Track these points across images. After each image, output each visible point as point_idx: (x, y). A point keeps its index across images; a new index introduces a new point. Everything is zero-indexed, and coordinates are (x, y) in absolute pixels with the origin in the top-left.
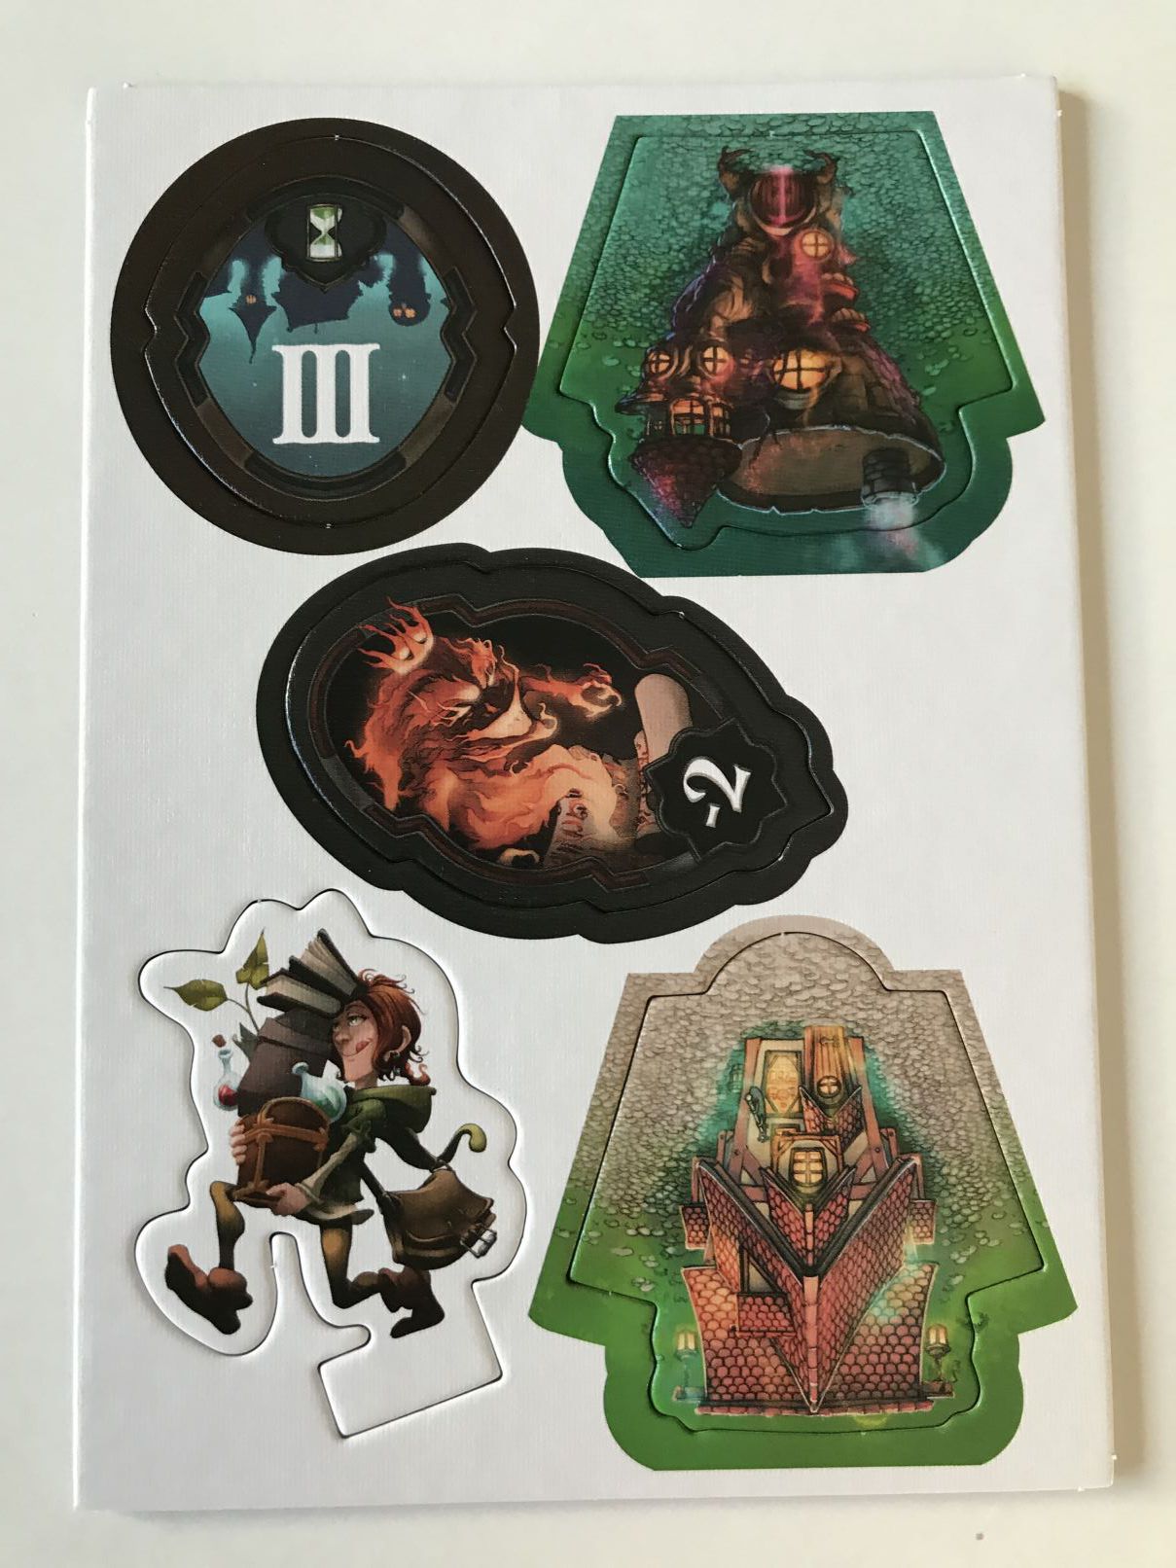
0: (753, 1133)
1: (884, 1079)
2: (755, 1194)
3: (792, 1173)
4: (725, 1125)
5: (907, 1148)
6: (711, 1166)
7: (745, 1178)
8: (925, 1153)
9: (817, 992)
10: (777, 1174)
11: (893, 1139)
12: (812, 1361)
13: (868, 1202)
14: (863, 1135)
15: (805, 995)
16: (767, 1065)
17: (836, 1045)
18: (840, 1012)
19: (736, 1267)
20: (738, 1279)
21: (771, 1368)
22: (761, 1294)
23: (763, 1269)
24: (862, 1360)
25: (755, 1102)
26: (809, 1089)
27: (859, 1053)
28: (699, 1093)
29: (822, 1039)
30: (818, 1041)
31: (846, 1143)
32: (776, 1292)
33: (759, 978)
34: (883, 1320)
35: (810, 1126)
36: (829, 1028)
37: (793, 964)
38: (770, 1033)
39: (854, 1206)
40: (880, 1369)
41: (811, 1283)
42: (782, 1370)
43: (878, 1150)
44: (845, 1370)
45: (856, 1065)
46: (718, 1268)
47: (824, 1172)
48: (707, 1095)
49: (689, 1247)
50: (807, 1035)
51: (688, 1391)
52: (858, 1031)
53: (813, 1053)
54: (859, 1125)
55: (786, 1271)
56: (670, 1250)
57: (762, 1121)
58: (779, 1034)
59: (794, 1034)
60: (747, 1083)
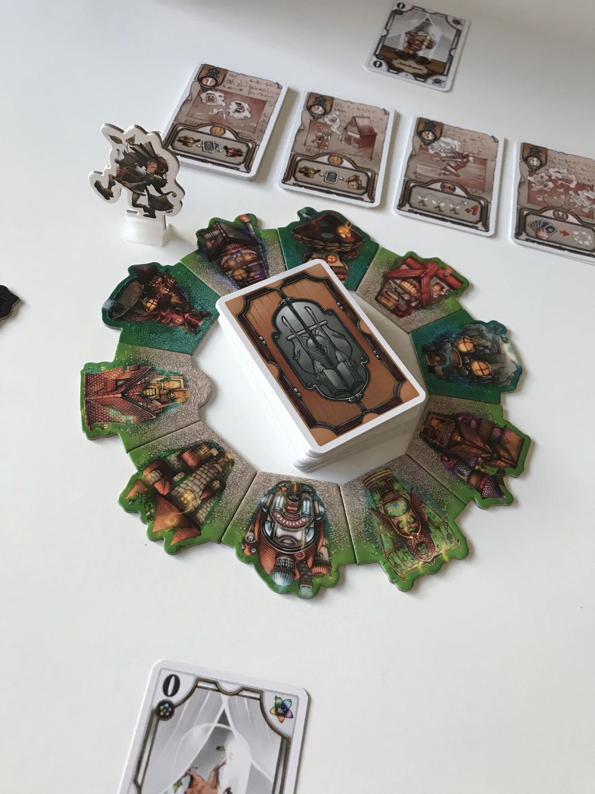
0: (159, 379)
1: (175, 407)
2: (143, 381)
3: (149, 388)
4: (160, 372)
5: (157, 415)
6: (150, 371)
7: (147, 378)
8: (157, 419)
9: (197, 391)
10: (149, 385)
11: (160, 411)
12: (98, 397)
13: (142, 407)
14: (160, 404)
15: (196, 388)
16: (177, 381)
17: (183, 396)
18: (192, 396)
19: (123, 378)
20: (120, 379)
21: (96, 388)
22: (116, 385)
23: (123, 384)
24: (99, 409)
25: (167, 379)
26: (172, 391)
27: (182, 401)
28: (168, 367)
29: (185, 393)
30: (184, 392)
31: (158, 400)
32: (116, 388)
33: (199, 377)
34: (110, 413)
35: (162, 392)
36: (188, 394)
37: (204, 385)
38: (185, 381)
39: (141, 404)
40: (97, 413)
41: (120, 395)
42: (96, 391)
43: (156, 408)
44: (97, 405)
45: (179, 401)
46: (123, 374)
47: (150, 396)
48: (168, 368)
49: (128, 367)
50: (186, 389)
51: (90, 370)
52: (188, 400)
53: (181, 391)
54: (163, 403)
55: (123, 389)
56: (127, 363)
57: (161, 381)
58: (185, 383)
59: (185, 386)
60: (172, 377)
